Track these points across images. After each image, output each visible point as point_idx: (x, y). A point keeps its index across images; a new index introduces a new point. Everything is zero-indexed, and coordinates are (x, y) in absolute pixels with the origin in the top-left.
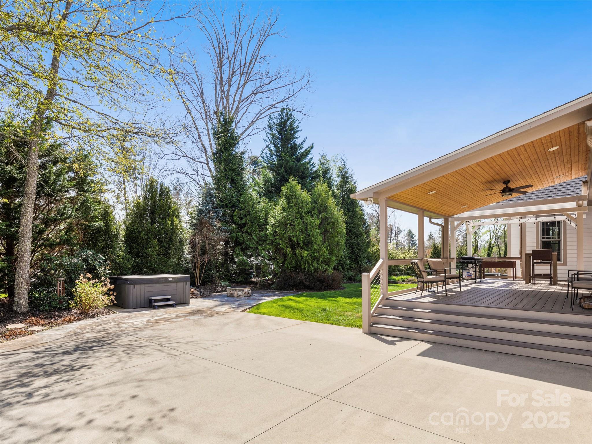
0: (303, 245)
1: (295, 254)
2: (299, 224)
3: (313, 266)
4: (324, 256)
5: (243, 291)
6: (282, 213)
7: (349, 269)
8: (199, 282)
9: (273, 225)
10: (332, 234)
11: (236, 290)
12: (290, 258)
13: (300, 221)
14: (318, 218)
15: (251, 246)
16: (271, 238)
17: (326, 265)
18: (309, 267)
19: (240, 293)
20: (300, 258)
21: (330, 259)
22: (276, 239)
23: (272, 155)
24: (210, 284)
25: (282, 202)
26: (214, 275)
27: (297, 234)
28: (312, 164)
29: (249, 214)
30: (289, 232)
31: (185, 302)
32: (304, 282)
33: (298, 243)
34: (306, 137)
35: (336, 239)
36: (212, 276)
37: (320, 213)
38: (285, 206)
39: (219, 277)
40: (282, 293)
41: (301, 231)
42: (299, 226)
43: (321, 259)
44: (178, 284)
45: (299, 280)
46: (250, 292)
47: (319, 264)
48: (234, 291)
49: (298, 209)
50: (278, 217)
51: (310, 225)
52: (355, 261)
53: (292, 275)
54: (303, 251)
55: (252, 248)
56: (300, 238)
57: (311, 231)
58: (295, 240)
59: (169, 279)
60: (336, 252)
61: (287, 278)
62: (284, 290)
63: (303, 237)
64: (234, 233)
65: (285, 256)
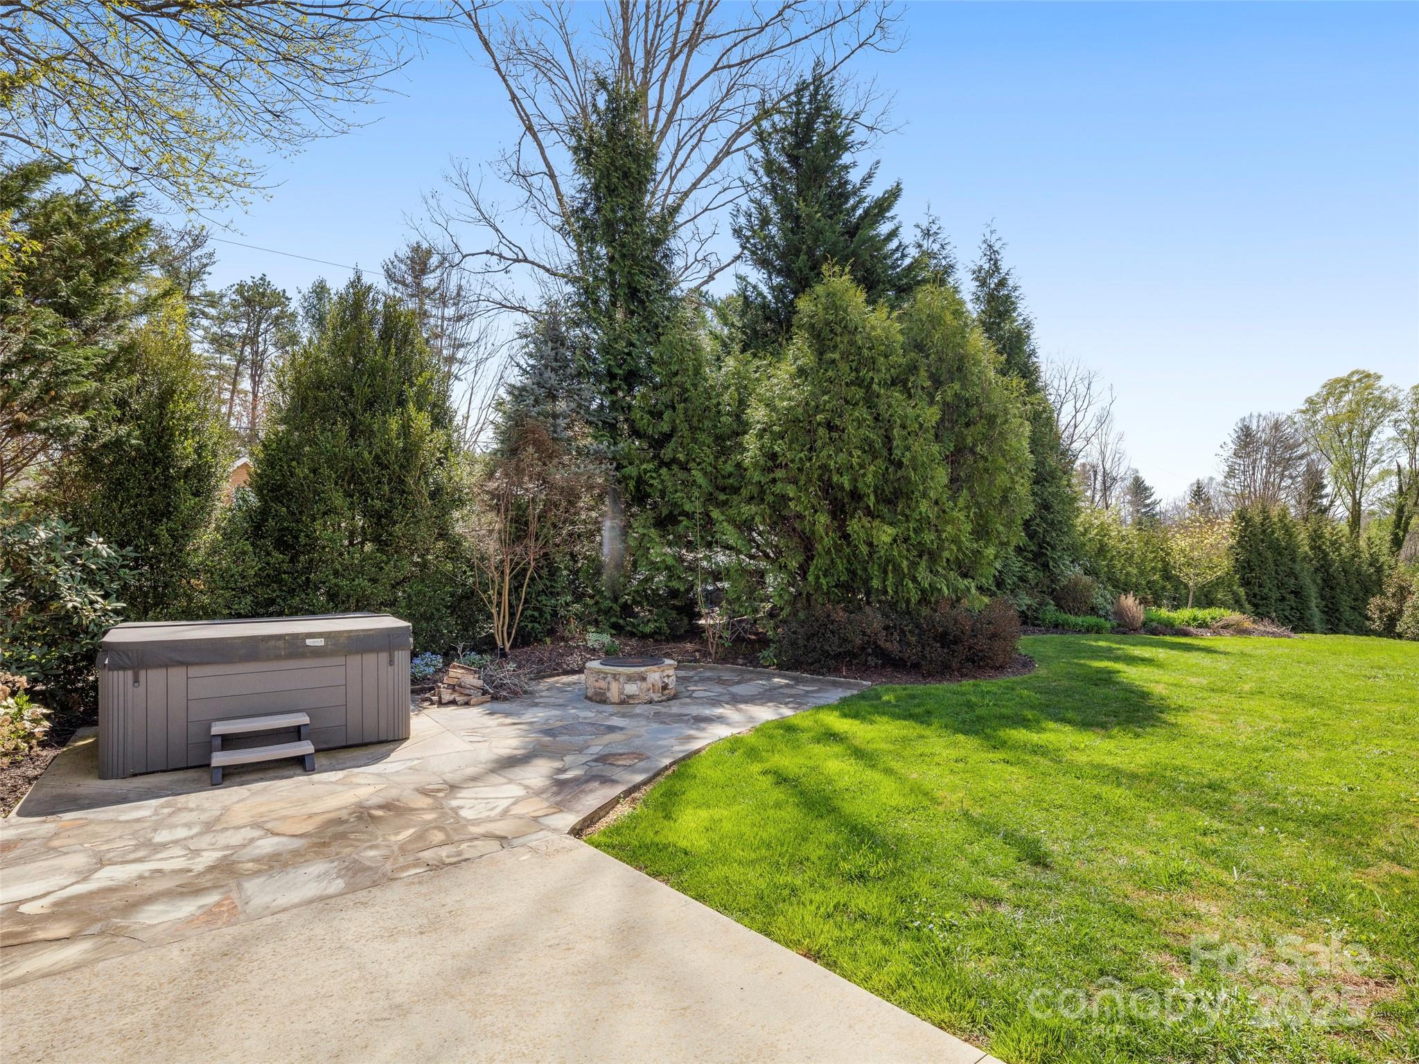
0: (877, 501)
1: (846, 537)
2: (860, 423)
3: (914, 580)
4: (955, 540)
5: (644, 679)
6: (796, 386)
7: (1018, 586)
8: (509, 634)
9: (765, 430)
10: (986, 460)
11: (615, 677)
12: (828, 552)
13: (862, 412)
14: (932, 402)
15: (688, 507)
16: (757, 476)
17: (965, 576)
18: (899, 584)
19: (631, 689)
20: (864, 549)
21: (977, 553)
22: (774, 481)
23: (765, 222)
24: (548, 640)
25: (799, 351)
26: (562, 612)
27: (855, 461)
28: (897, 249)
29: (685, 400)
30: (824, 453)
31: (383, 738)
32: (881, 643)
33: (856, 496)
34: (878, 162)
35: (1002, 479)
36: (555, 614)
37: (937, 382)
38: (808, 360)
39: (579, 617)
40: (798, 681)
41: (869, 448)
42: (861, 431)
43: (946, 554)
44: (354, 661)
45: (864, 634)
46: (672, 682)
47: (936, 574)
48: (610, 678)
49: (857, 370)
50: (782, 399)
51: (904, 427)
52: (1034, 560)
53: (833, 616)
54: (876, 523)
55: (689, 516)
56: (864, 475)
57: (908, 448)
58: (846, 481)
59: (309, 642)
60: (1001, 528)
61: (816, 625)
62: (805, 671)
63: (875, 472)
64: (631, 464)
65: (808, 545)
